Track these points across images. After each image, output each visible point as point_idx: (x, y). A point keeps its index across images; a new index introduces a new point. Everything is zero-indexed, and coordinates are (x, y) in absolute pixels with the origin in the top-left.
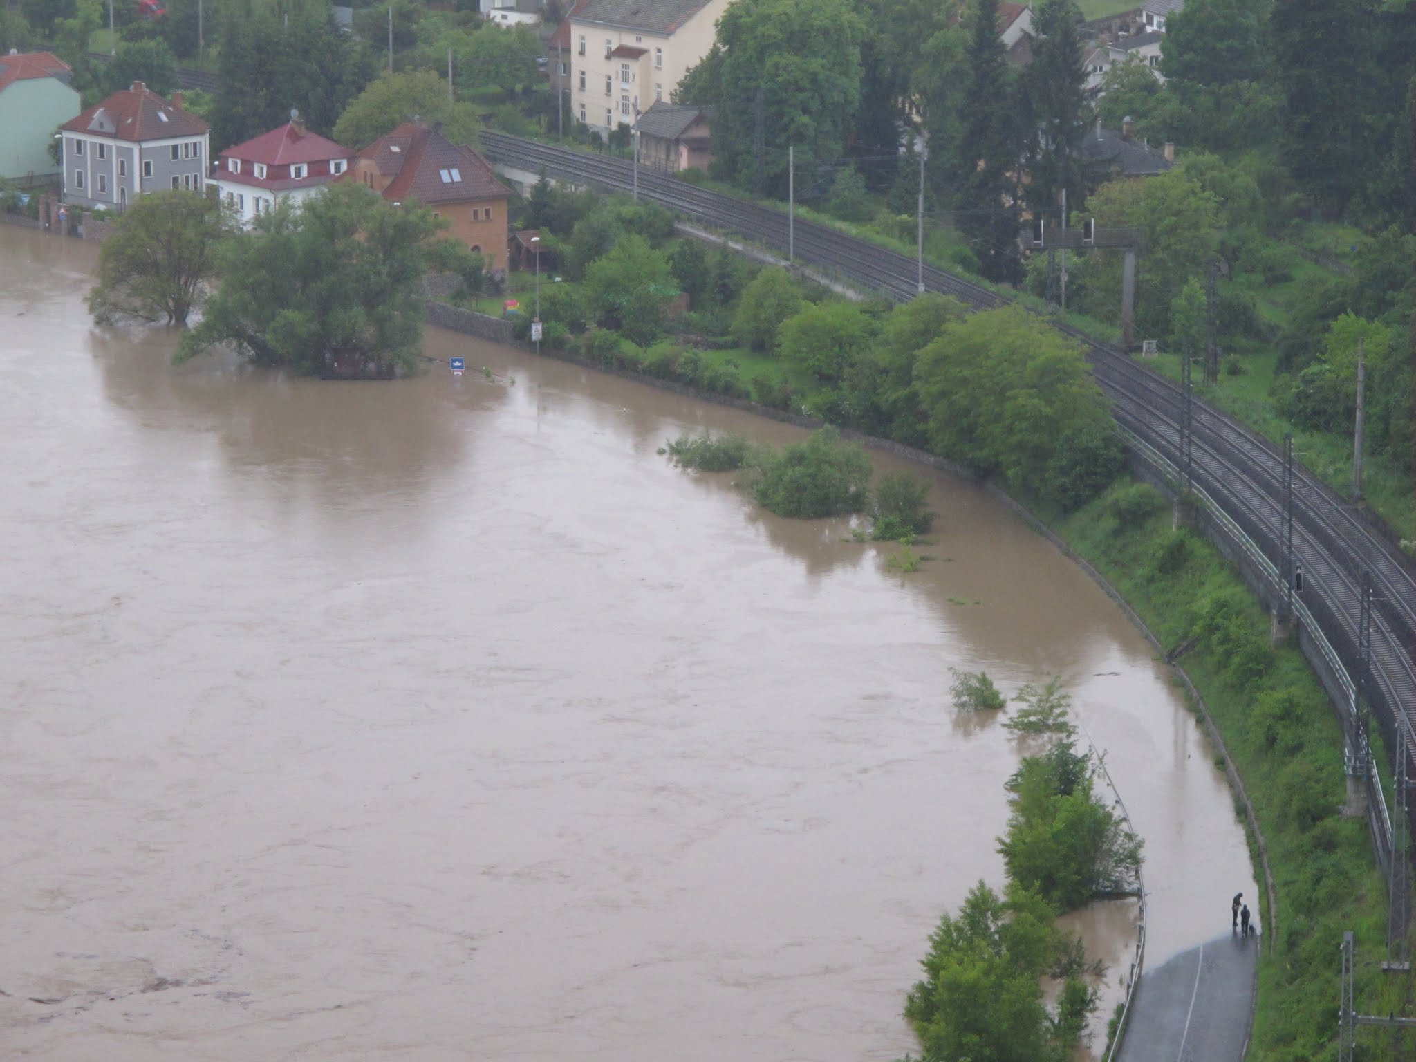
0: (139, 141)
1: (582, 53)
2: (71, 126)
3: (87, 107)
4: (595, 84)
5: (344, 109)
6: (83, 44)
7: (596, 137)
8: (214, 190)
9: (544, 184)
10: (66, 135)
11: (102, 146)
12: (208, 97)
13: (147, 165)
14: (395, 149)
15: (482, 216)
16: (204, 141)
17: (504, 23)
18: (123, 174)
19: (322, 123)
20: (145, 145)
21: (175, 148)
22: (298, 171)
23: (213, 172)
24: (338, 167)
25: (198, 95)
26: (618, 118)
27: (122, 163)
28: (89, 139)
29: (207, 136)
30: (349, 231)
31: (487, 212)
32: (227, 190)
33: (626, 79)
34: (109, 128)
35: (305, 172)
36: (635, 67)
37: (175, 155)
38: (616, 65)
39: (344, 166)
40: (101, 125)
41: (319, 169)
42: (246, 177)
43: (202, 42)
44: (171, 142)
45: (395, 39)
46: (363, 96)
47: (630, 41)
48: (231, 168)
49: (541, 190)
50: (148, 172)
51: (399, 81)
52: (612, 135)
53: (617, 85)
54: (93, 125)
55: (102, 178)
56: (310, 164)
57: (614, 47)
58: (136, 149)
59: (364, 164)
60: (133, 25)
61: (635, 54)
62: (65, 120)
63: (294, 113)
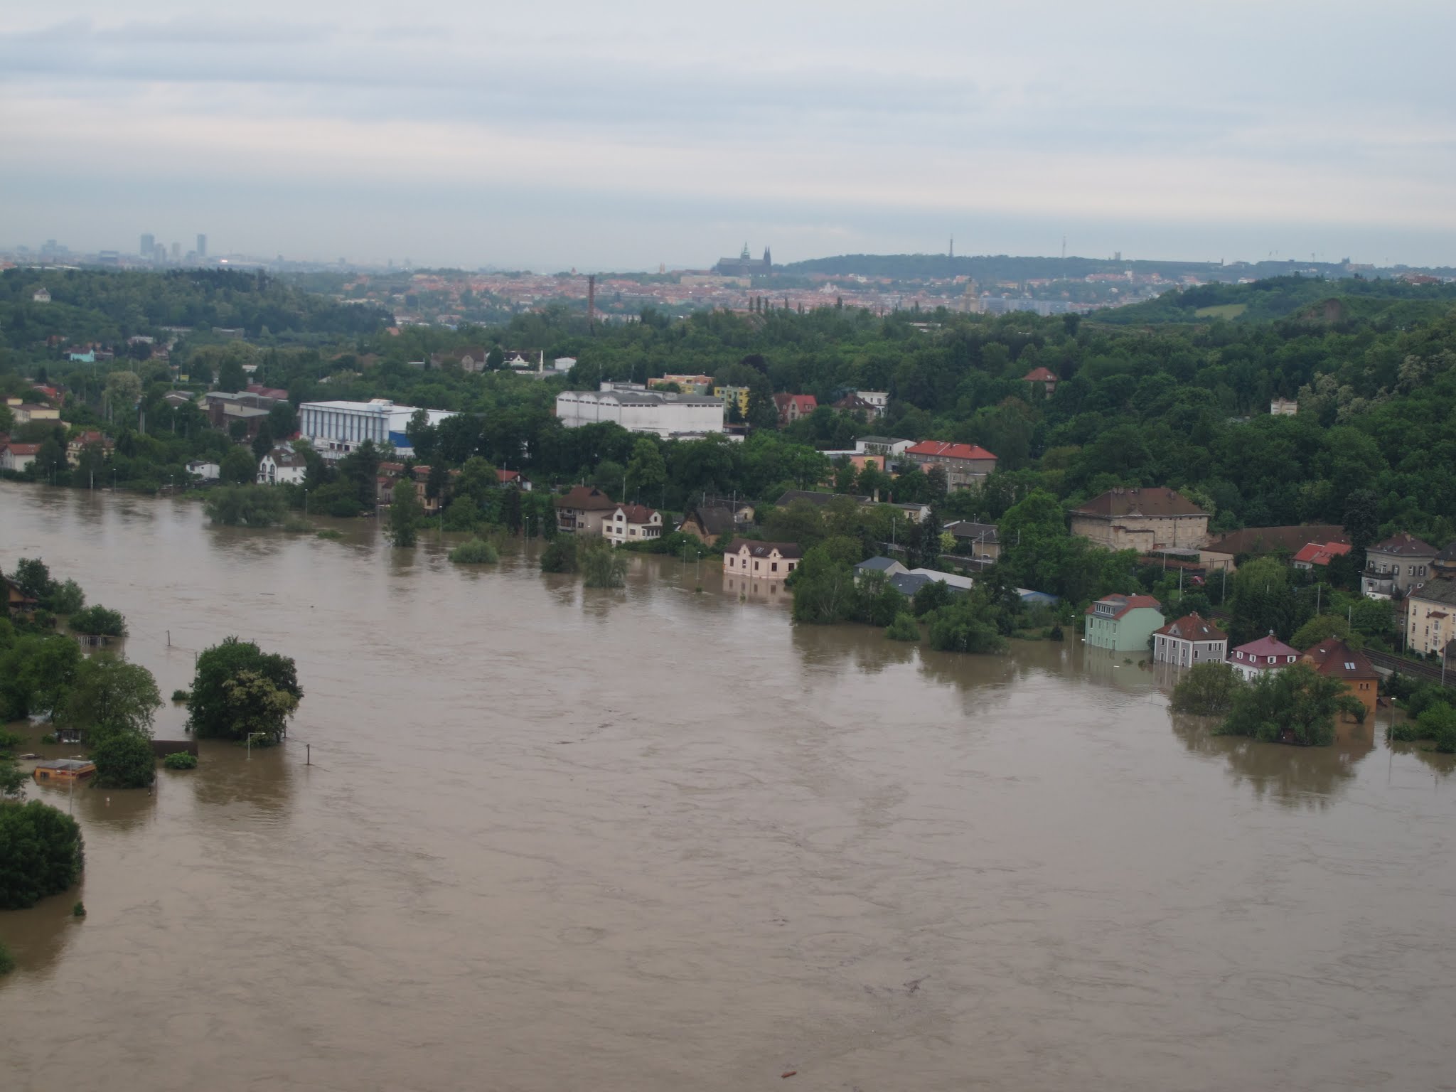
0: (1193, 640)
1: (1414, 614)
2: (1160, 631)
3: (1167, 623)
4: (1420, 629)
5: (1295, 632)
6: (1166, 594)
7: (1419, 656)
8: (1229, 666)
9: (1395, 674)
10: (1156, 635)
11: (1174, 642)
12: (1226, 623)
13: (1196, 652)
14: (1323, 651)
15: (1364, 687)
16: (1224, 643)
17: (1374, 598)
18: (1184, 656)
19: (1284, 637)
20: (1196, 643)
21: (1210, 645)
22: (1271, 660)
23: (1228, 657)
24: (1291, 659)
25: (1221, 622)
26: (1431, 647)
27: (1184, 651)
28: (1168, 638)
29: (1226, 640)
30: (1299, 687)
31: (1367, 685)
32: (1236, 666)
33: (1436, 628)
34: (1178, 633)
35: (1275, 661)
36: (1442, 622)
37: (1210, 649)
38: (1432, 620)
39: (1294, 659)
40: (1175, 631)
41: (1282, 659)
42: (1245, 661)
43: (1224, 598)
44: (1208, 642)
45: (1321, 602)
46: (1306, 626)
47: (1439, 609)
48: (1238, 656)
49: (1393, 678)
50: (1196, 656)
51: (1323, 620)
52: (1427, 655)
53: (1432, 631)
54: (1171, 631)
55: (1174, 658)
56: (1278, 657)
57: (1431, 612)
58: (1191, 644)
59: (1307, 657)
60: (1190, 588)
61: (1442, 616)
62: (1157, 628)
63: (1271, 631)
